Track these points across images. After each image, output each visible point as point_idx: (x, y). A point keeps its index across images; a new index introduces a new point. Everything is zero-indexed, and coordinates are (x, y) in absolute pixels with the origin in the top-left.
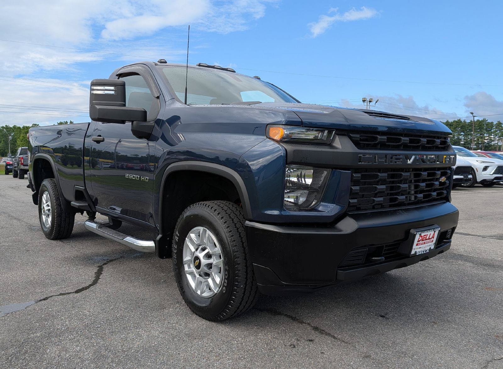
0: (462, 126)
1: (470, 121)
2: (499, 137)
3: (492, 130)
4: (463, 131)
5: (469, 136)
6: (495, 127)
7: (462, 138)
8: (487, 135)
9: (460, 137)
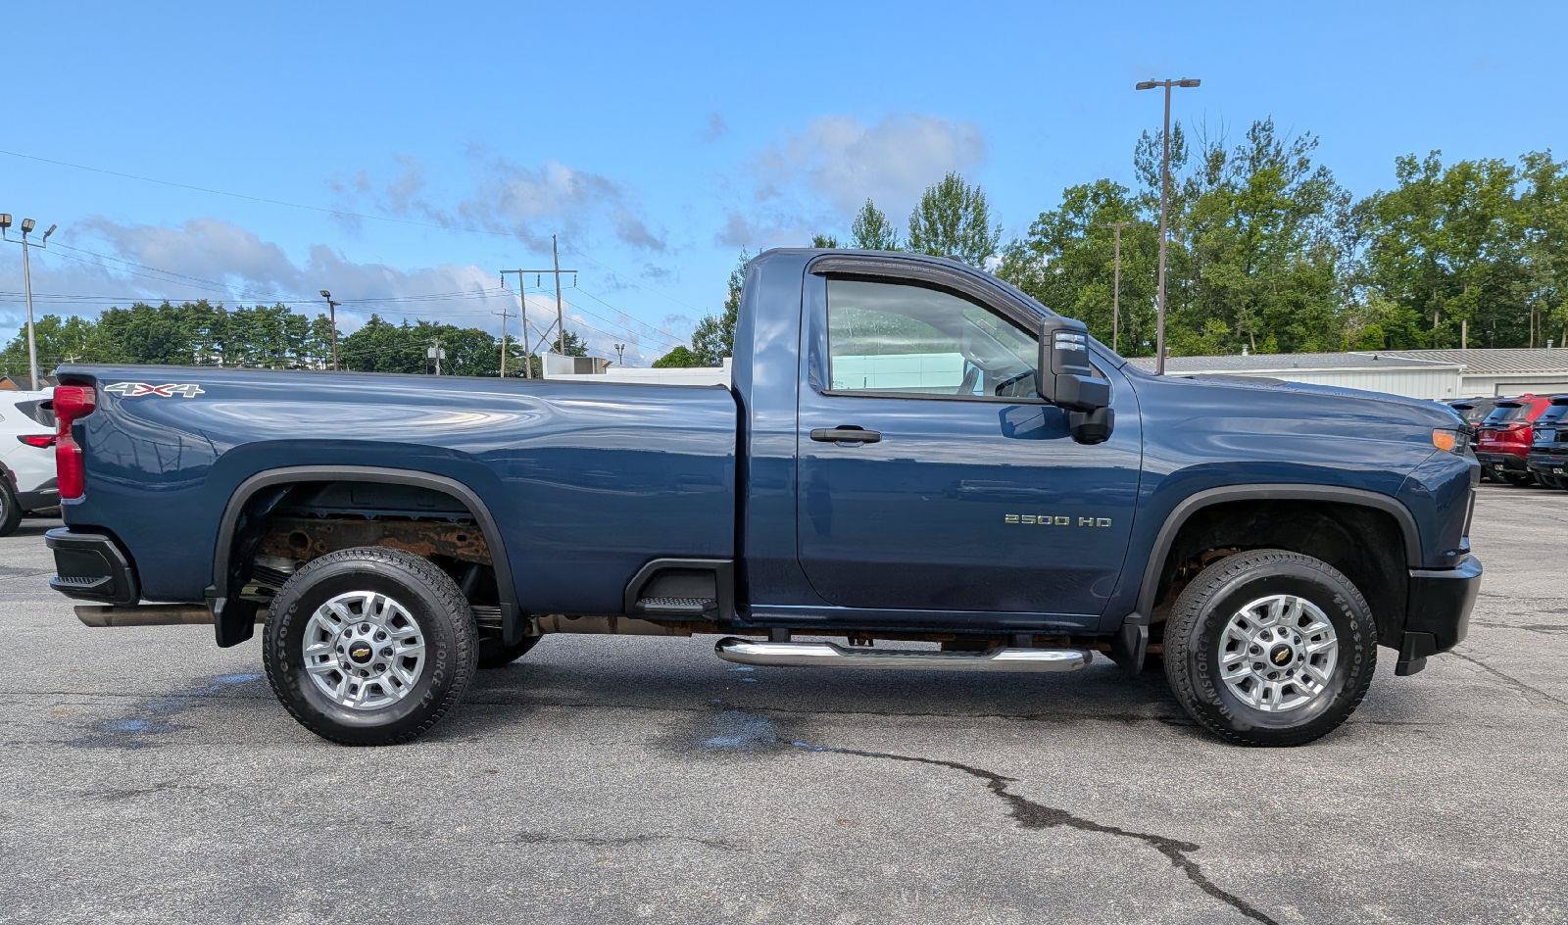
0: (215, 324)
1: (236, 310)
2: (326, 362)
3: (305, 339)
4: (219, 339)
5: (240, 355)
6: (312, 332)
7: (218, 360)
8: (294, 355)
9: (213, 357)
